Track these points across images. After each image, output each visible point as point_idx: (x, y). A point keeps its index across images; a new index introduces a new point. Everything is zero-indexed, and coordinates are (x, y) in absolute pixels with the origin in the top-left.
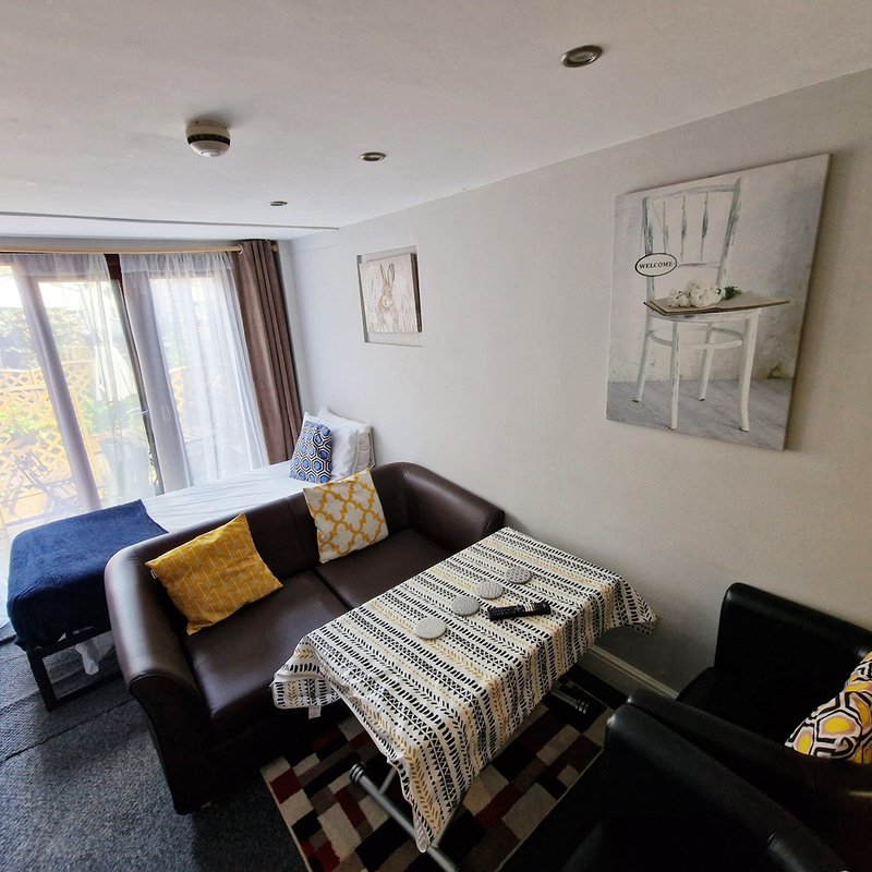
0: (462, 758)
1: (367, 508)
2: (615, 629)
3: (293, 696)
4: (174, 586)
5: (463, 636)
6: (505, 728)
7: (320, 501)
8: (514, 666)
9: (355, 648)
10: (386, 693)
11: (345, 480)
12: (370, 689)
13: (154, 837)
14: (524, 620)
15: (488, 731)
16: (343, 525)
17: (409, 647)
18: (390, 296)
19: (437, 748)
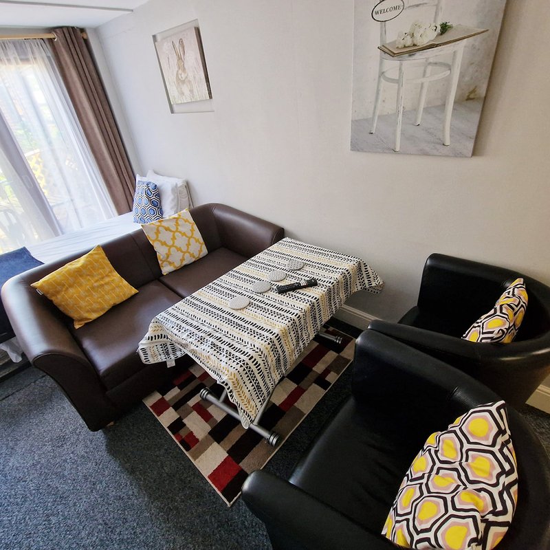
0: (266, 375)
1: (189, 235)
2: (358, 292)
3: (154, 356)
4: (57, 298)
5: (261, 305)
6: (292, 354)
7: (156, 233)
8: (295, 318)
9: (190, 321)
10: (213, 344)
11: (171, 218)
12: (201, 343)
13: (80, 446)
14: (300, 291)
15: (281, 358)
16: (174, 248)
17: (226, 316)
18: (184, 70)
19: (249, 371)
